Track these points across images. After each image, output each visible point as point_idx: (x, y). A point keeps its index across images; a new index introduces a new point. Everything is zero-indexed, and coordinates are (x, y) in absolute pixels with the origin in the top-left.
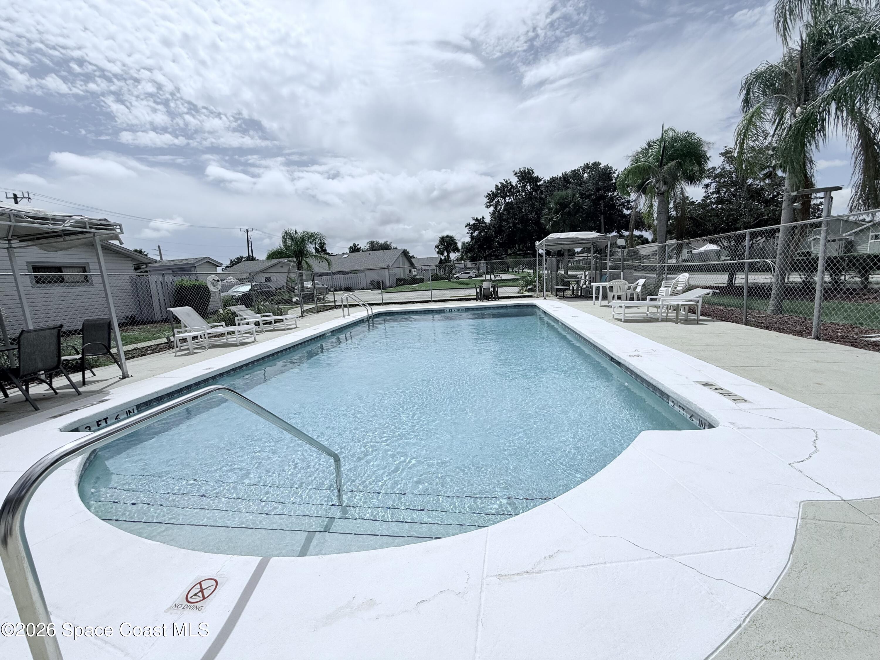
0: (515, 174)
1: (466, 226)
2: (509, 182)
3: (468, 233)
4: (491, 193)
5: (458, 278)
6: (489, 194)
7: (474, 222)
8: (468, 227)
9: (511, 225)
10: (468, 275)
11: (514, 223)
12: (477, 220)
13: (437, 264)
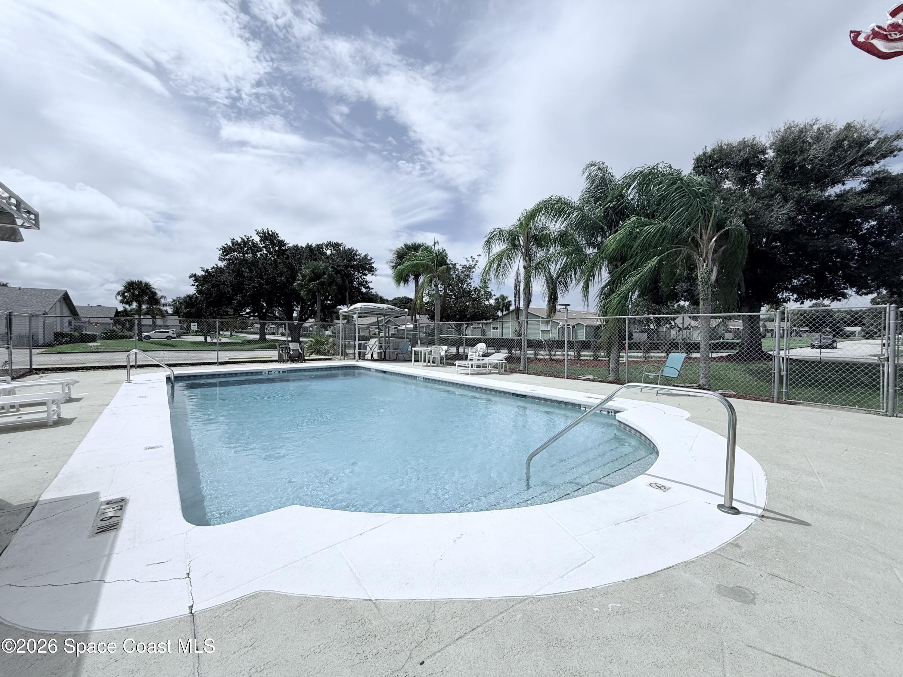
0: (257, 234)
1: (190, 277)
2: (251, 239)
3: (193, 285)
4: (226, 246)
5: (149, 337)
6: (224, 247)
7: (203, 273)
8: (193, 278)
9: (256, 285)
10: (166, 335)
11: (260, 283)
12: (207, 271)
13: (113, 316)
